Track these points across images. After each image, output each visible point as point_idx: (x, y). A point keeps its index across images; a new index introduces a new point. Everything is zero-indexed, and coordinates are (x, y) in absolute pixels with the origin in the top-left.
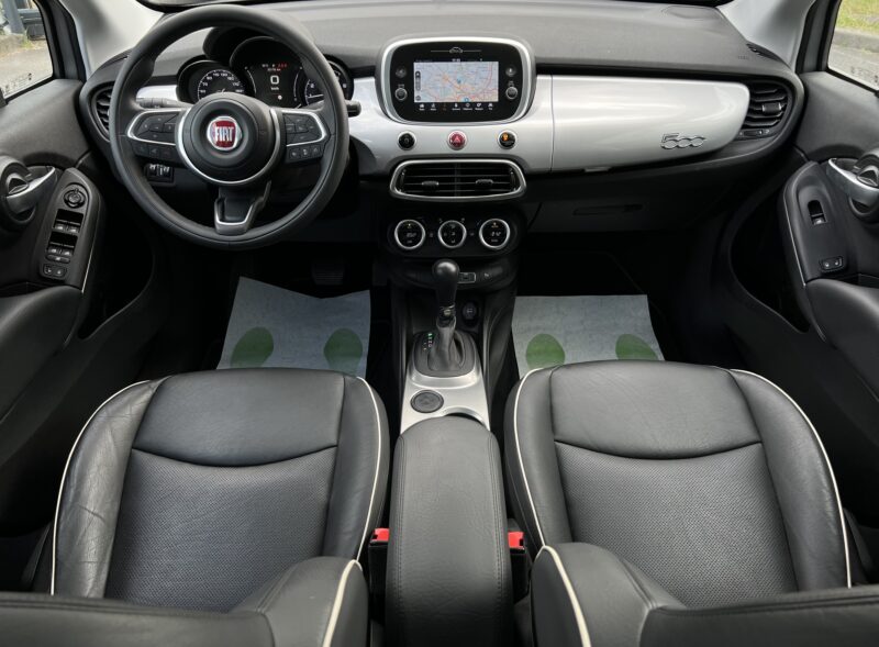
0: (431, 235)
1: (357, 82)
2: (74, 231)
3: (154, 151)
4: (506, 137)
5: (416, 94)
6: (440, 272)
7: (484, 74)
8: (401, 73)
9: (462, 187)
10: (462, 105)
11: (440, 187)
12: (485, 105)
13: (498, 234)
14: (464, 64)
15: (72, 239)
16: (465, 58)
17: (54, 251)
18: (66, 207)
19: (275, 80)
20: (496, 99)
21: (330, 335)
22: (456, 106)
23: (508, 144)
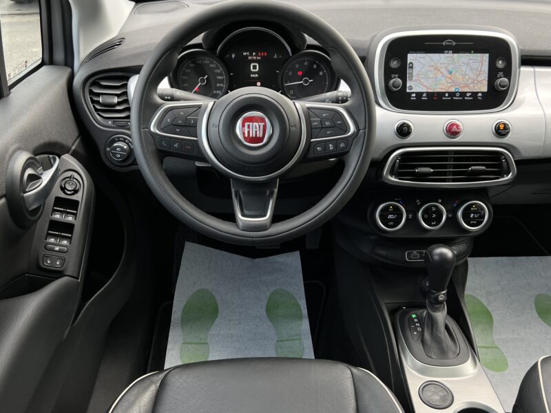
2: (70, 219)
3: (176, 145)
4: (502, 127)
5: (408, 84)
6: (436, 258)
7: (475, 66)
8: (394, 64)
9: (454, 173)
10: (452, 94)
11: (434, 174)
12: (474, 94)
14: (456, 55)
15: (69, 228)
16: (456, 50)
17: (52, 240)
18: (62, 195)
19: (255, 67)
20: (485, 89)
22: (447, 95)
23: (504, 133)
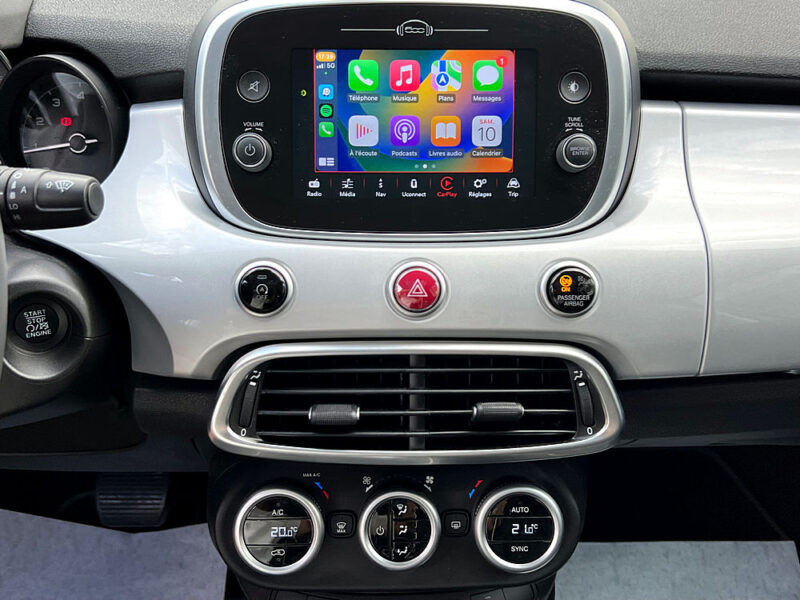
0: (341, 527)
1: (137, 113)
10: (429, 182)
11: (364, 423)
12: (496, 182)
13: (529, 530)
22: (414, 185)
23: (574, 304)
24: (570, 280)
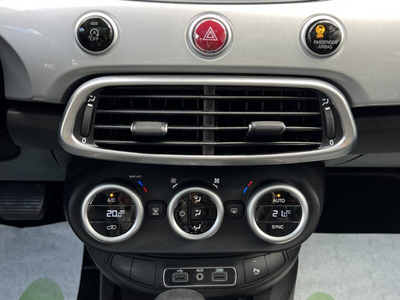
0: (156, 212)
4: (321, 31)
9: (218, 136)
11: (171, 135)
21: (24, 288)
23: (325, 47)
24: (324, 29)
